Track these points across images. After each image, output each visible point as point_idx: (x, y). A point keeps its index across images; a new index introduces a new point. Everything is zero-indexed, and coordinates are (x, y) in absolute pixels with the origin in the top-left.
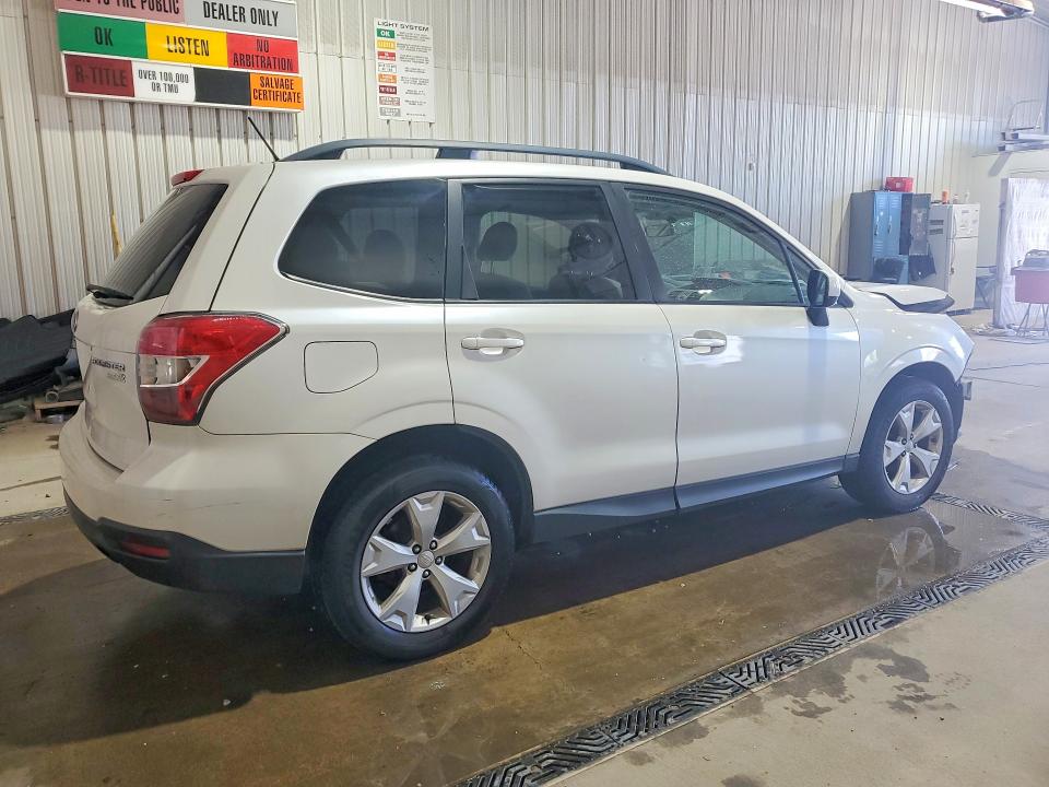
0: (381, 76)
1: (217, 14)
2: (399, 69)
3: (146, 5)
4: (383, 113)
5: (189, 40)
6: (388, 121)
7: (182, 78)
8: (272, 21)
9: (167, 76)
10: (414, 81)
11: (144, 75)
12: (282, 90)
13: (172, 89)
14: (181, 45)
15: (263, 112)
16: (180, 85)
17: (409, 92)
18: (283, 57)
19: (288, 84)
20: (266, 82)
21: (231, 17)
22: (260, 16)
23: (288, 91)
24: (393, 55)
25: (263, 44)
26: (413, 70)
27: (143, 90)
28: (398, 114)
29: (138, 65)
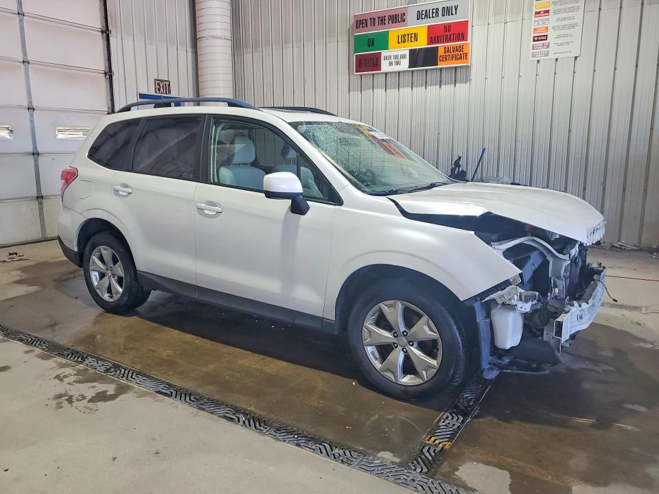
0: (535, 30)
1: (423, 17)
2: (552, 20)
3: (390, 21)
4: (534, 56)
5: (408, 35)
6: (538, 61)
7: (403, 57)
8: (454, 12)
9: (396, 57)
10: (564, 27)
11: (386, 58)
12: (457, 53)
13: (398, 63)
14: (403, 39)
15: (452, 68)
16: (402, 60)
17: (559, 36)
18: (459, 32)
19: (460, 49)
20: (447, 50)
21: (431, 16)
22: (448, 11)
23: (459, 53)
24: (547, 12)
25: (447, 27)
26: (565, 19)
27: (385, 66)
28: (547, 55)
29: (384, 53)
